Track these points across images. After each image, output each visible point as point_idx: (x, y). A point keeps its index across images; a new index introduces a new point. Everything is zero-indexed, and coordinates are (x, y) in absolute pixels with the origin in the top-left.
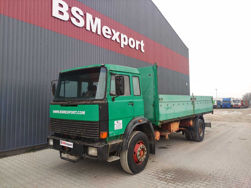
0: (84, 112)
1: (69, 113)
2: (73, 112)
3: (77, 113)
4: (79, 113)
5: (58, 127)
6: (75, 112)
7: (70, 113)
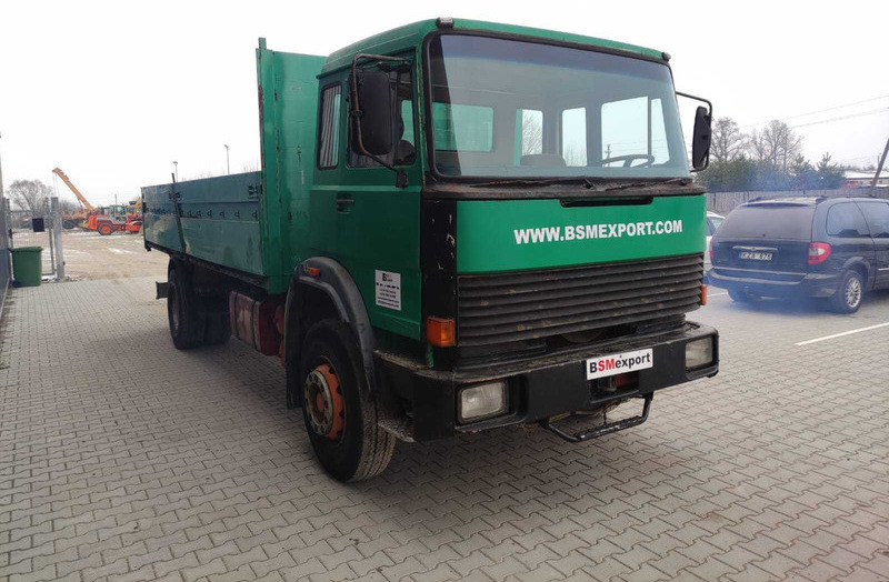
0: (680, 222)
1: (620, 231)
2: (639, 229)
3: (653, 228)
4: (661, 227)
5: (541, 307)
6: (646, 227)
7: (624, 233)
